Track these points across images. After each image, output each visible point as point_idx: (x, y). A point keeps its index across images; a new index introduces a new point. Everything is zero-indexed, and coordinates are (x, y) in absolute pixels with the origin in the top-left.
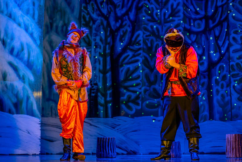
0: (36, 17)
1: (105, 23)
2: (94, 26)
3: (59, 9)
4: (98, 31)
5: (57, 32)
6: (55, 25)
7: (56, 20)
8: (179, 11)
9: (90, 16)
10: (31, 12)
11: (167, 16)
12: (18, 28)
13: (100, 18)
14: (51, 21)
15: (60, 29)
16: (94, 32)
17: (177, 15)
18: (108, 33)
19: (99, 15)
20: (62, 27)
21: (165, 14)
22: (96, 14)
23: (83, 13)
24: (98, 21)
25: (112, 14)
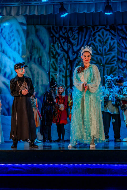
0: (21, 52)
1: (66, 56)
2: (59, 58)
3: (36, 47)
4: (61, 61)
5: (34, 62)
6: (33, 57)
7: (34, 54)
8: (114, 47)
9: (56, 51)
10: (17, 49)
11: (106, 51)
12: (9, 60)
13: (62, 52)
14: (31, 55)
15: (36, 60)
16: (59, 61)
17: (113, 50)
18: (68, 63)
19: (62, 51)
20: (38, 58)
21: (105, 50)
22: (60, 50)
23: (51, 50)
24: (61, 55)
25: (71, 50)
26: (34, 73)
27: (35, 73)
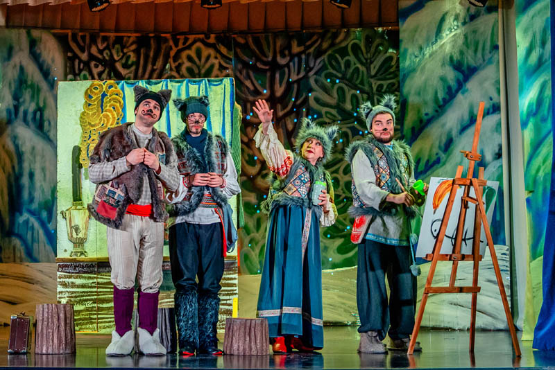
3: (29, 83)
5: (25, 120)
6: (22, 109)
7: (24, 102)
14: (16, 103)
15: (30, 117)
20: (35, 113)
26: (24, 150)
27: (26, 148)
